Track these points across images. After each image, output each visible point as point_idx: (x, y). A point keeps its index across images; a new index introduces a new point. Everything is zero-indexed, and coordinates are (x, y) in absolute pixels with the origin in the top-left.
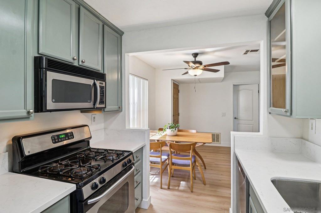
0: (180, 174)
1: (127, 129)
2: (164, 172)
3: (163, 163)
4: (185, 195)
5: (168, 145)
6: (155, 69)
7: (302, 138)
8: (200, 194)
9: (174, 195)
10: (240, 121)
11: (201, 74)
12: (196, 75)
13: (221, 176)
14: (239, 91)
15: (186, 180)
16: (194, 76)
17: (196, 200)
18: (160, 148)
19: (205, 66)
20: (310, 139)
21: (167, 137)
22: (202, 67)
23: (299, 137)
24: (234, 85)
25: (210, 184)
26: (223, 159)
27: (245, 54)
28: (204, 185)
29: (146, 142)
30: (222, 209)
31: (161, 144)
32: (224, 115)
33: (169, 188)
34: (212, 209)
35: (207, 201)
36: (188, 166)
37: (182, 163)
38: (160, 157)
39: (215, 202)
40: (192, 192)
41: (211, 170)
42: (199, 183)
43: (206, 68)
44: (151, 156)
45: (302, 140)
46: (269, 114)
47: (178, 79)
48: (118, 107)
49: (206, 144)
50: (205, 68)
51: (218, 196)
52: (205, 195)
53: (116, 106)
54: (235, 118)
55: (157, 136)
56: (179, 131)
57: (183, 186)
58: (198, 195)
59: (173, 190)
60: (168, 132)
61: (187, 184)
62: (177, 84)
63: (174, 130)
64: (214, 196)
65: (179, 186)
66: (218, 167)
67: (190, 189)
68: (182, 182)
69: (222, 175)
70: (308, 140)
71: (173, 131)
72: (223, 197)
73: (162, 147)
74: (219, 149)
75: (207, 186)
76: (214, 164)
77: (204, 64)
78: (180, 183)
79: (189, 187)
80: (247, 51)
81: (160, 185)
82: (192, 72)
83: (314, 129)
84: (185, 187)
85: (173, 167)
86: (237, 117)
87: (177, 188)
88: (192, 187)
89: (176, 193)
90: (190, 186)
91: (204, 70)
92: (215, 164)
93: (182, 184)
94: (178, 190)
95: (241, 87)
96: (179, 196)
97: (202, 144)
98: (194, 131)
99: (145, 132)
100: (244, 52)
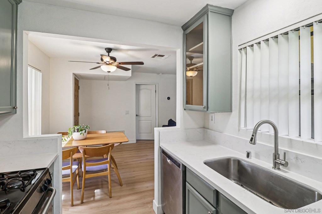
0: (91, 183)
1: (25, 138)
2: (75, 184)
3: (73, 174)
4: (104, 203)
5: (81, 151)
6: (49, 57)
7: (204, 128)
8: (119, 197)
9: (91, 208)
10: (141, 118)
11: (114, 71)
12: (109, 72)
13: (134, 173)
14: (140, 90)
15: (100, 186)
16: (107, 72)
17: (118, 204)
18: (70, 157)
19: (120, 63)
20: (210, 127)
21: (73, 142)
22: (116, 64)
23: (202, 127)
24: (136, 84)
25: (126, 184)
26: (131, 155)
27: (153, 57)
28: (120, 186)
29: (58, 152)
30: (144, 204)
31: (71, 152)
32: (127, 113)
33: (82, 203)
34: (136, 207)
35: (129, 201)
36: (106, 170)
37: (98, 169)
38: (70, 168)
39: (137, 200)
40: (111, 197)
41: (123, 169)
42: (115, 186)
43: (121, 65)
44: (63, 169)
45: (204, 129)
46: (184, 111)
47: (80, 74)
48: (11, 107)
49: (123, 143)
50: (119, 65)
51: (137, 193)
52: (125, 196)
53: (8, 106)
54: (137, 115)
55: (65, 142)
56: (89, 133)
57: (98, 195)
58: (118, 199)
59: (88, 203)
60: (76, 135)
61: (102, 191)
62: (78, 79)
63: (84, 133)
64: (134, 194)
65: (94, 196)
66: (128, 165)
67: (108, 195)
68: (96, 191)
69: (134, 171)
70: (208, 129)
71: (82, 134)
72: (141, 192)
73: (73, 154)
74: (124, 146)
75: (123, 186)
76: (123, 162)
77: (118, 61)
78: (95, 193)
79: (106, 194)
80: (156, 55)
81: (70, 203)
82: (105, 68)
83: (213, 120)
84: (102, 195)
85: (88, 176)
86: (138, 115)
87: (92, 199)
88: (111, 192)
89: (93, 205)
90: (106, 192)
91: (118, 67)
92: (125, 163)
93: (96, 192)
94: (94, 201)
95: (142, 87)
96: (98, 207)
97: (119, 144)
98: (104, 132)
99: (57, 139)
100: (153, 55)
